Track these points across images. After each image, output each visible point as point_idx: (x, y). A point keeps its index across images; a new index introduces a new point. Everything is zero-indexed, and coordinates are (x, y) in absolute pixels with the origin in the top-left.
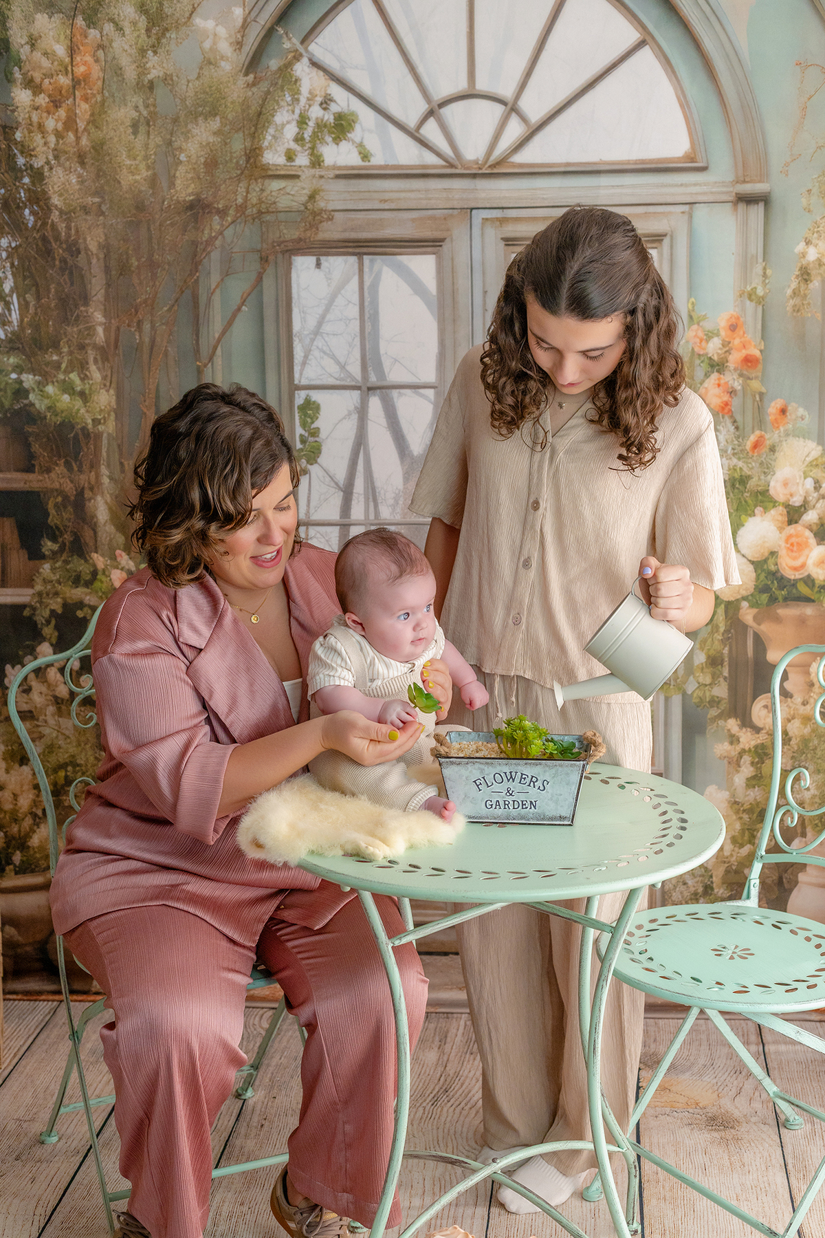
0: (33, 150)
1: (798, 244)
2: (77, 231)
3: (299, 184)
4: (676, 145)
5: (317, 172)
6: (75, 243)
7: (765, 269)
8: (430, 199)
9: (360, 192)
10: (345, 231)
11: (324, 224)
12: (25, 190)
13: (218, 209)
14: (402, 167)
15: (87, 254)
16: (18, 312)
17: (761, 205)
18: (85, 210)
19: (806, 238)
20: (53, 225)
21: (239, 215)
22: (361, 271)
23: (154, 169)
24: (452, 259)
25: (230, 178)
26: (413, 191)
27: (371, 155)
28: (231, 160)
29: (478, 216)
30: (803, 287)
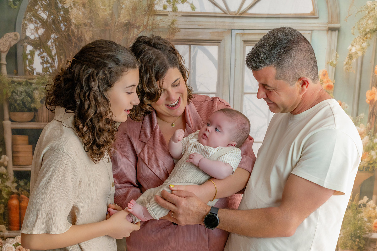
0: (65, 1)
1: (349, 46)
2: (81, 33)
3: (168, 18)
4: (308, 9)
5: (175, 14)
6: (81, 37)
7: (337, 54)
8: (217, 25)
9: (191, 22)
10: (184, 36)
11: (177, 33)
12: (61, 16)
13: (137, 26)
14: (207, 13)
15: (85, 41)
16: (57, 62)
17: (337, 32)
18: (85, 25)
19: (352, 44)
20: (72, 30)
21: (144, 29)
22: (190, 51)
23: (112, 10)
24: (224, 48)
25: (142, 15)
26: (210, 22)
27: (196, 8)
28: (142, 8)
29: (234, 32)
30: (350, 61)
